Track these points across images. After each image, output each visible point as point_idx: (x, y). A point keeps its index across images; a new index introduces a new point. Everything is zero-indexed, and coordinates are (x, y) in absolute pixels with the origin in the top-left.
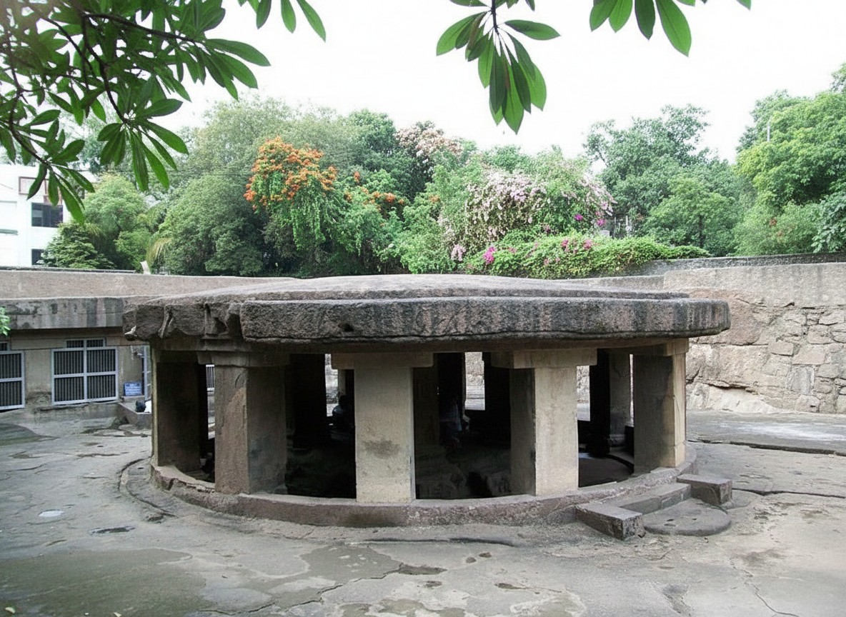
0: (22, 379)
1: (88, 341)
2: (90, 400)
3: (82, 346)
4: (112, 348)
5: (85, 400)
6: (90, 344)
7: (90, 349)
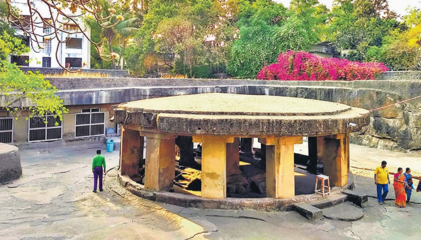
0: (61, 127)
1: (92, 109)
2: (91, 136)
3: (89, 112)
4: (103, 112)
5: (90, 136)
6: (93, 110)
7: (93, 113)
